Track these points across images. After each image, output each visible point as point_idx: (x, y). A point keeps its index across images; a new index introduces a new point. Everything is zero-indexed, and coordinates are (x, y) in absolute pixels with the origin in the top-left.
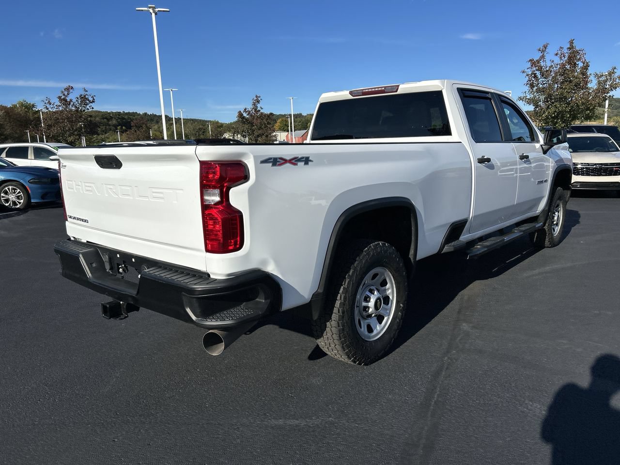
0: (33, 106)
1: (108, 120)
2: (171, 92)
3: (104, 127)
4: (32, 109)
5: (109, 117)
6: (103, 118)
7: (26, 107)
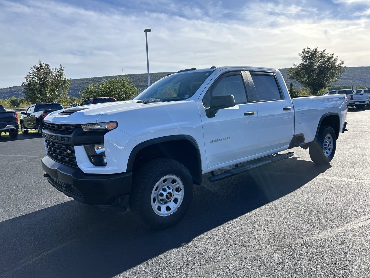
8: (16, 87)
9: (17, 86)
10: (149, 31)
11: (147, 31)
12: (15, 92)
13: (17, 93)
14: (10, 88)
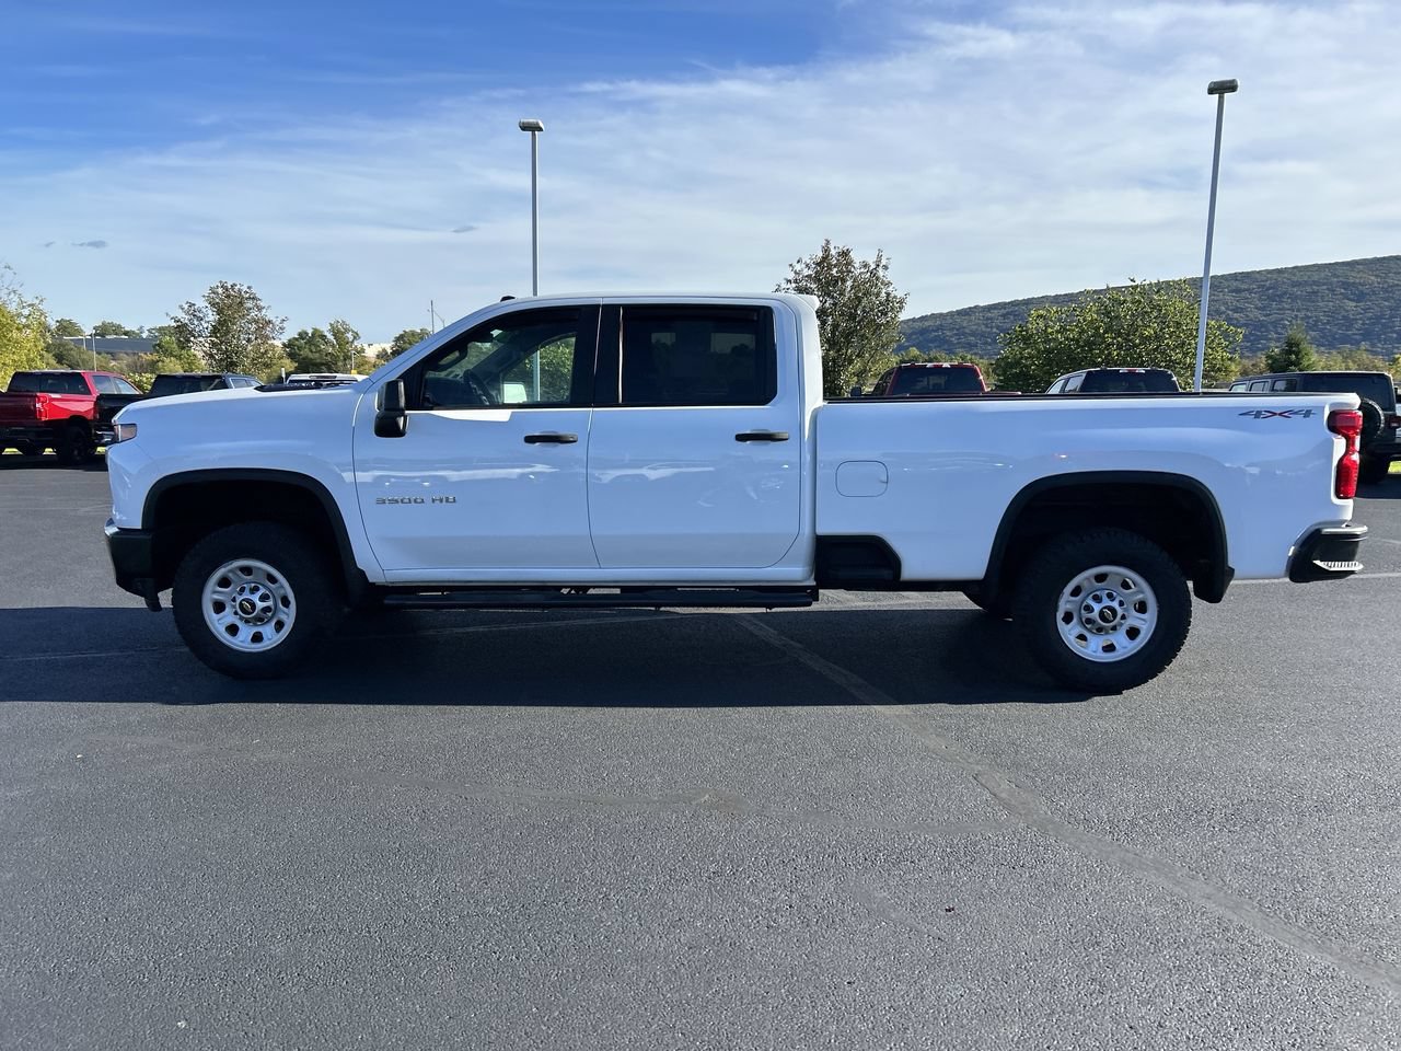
8: (941, 314)
9: (945, 311)
10: (1230, 87)
11: (1221, 88)
12: (935, 331)
13: (939, 336)
14: (923, 318)
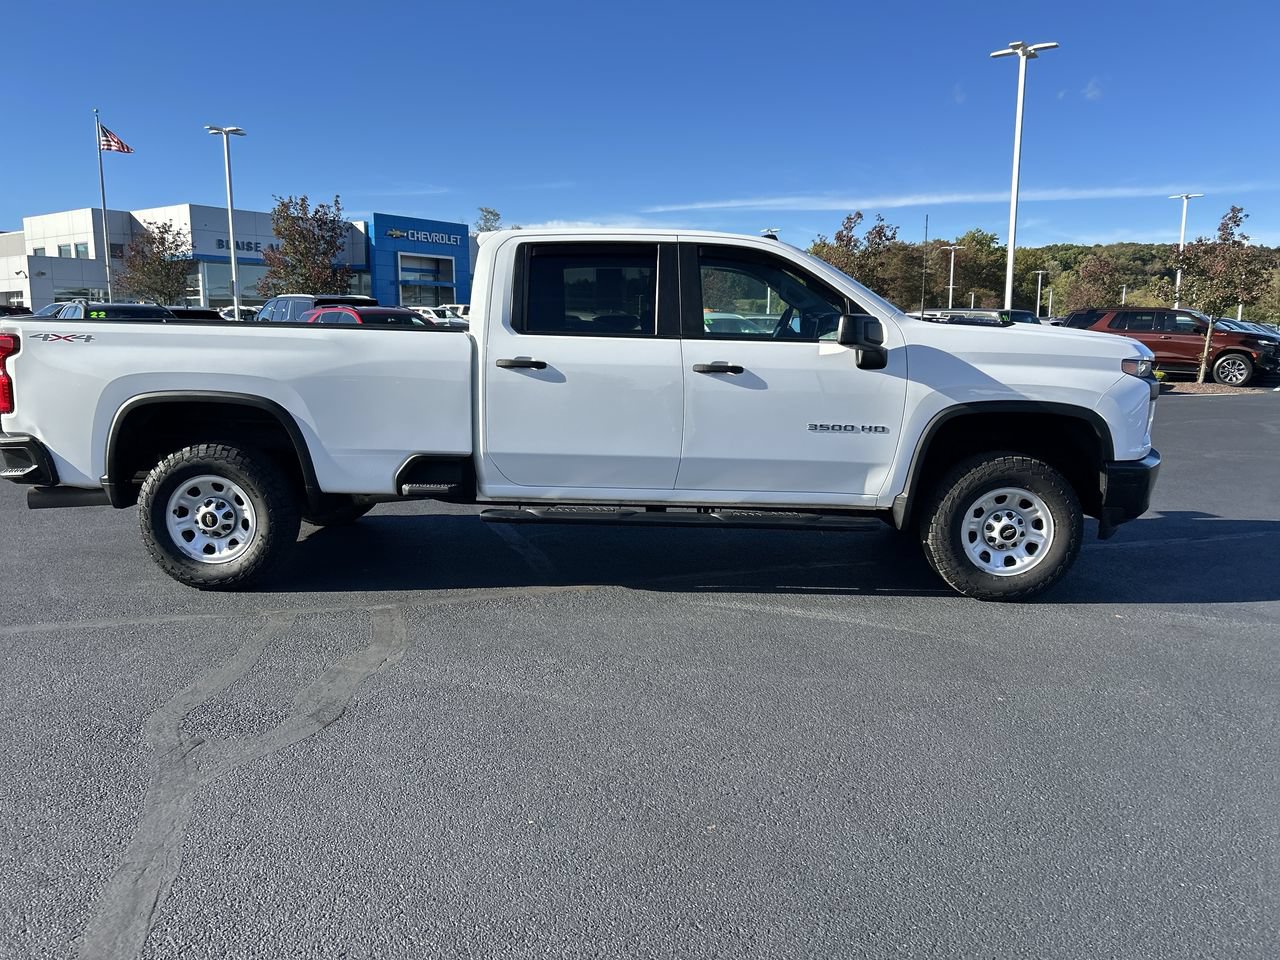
0: (992, 239)
1: (1145, 262)
2: (1186, 201)
3: (1133, 277)
4: (989, 246)
5: (1148, 257)
6: (1135, 260)
7: (979, 243)
